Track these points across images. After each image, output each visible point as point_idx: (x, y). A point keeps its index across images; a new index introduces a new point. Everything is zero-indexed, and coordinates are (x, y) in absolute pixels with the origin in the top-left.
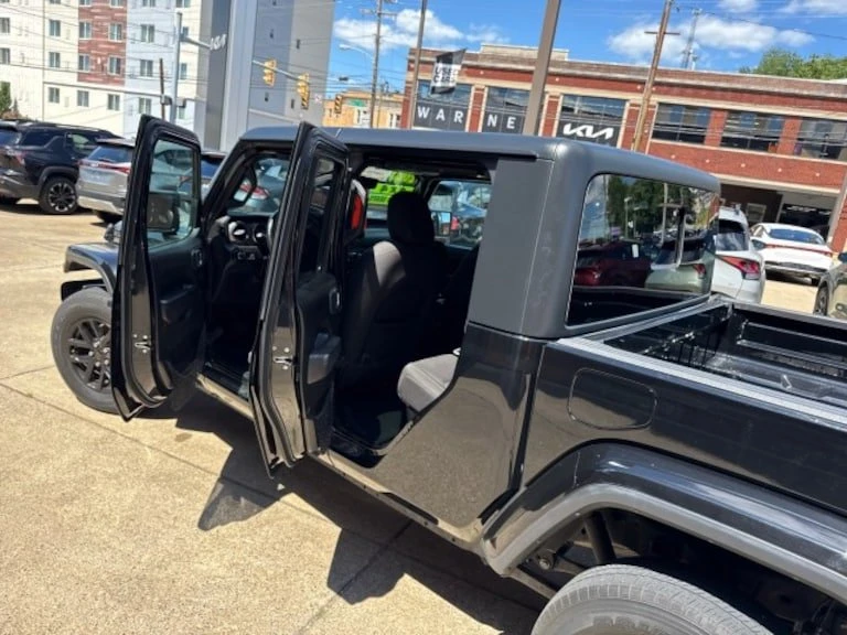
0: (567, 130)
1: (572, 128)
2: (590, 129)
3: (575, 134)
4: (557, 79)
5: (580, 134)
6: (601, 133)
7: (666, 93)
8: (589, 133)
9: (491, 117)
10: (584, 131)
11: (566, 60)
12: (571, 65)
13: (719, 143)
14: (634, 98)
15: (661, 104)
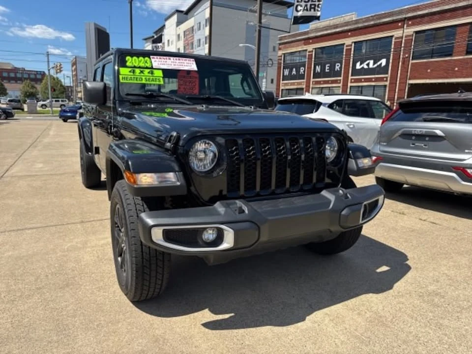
0: (358, 66)
1: (361, 64)
2: (372, 62)
3: (363, 68)
4: (349, 34)
5: (366, 67)
6: (379, 63)
7: (419, 24)
8: (371, 66)
9: (317, 67)
10: (368, 65)
11: (354, 19)
12: (357, 22)
13: (465, 52)
14: (397, 33)
15: (417, 32)
